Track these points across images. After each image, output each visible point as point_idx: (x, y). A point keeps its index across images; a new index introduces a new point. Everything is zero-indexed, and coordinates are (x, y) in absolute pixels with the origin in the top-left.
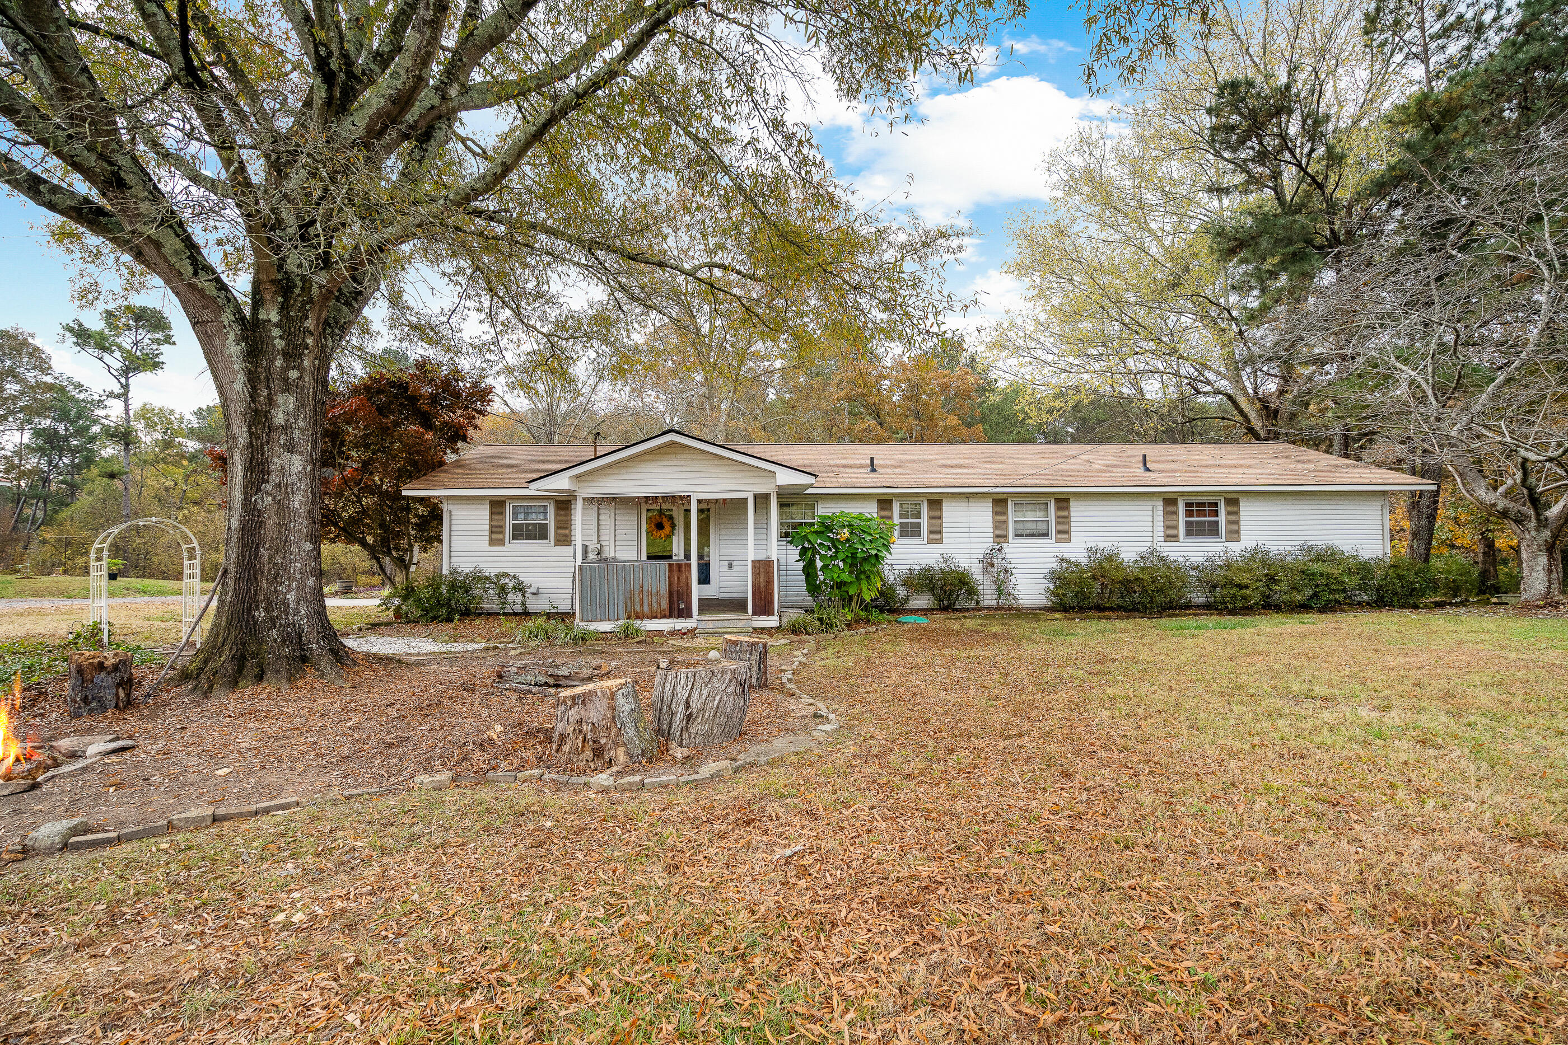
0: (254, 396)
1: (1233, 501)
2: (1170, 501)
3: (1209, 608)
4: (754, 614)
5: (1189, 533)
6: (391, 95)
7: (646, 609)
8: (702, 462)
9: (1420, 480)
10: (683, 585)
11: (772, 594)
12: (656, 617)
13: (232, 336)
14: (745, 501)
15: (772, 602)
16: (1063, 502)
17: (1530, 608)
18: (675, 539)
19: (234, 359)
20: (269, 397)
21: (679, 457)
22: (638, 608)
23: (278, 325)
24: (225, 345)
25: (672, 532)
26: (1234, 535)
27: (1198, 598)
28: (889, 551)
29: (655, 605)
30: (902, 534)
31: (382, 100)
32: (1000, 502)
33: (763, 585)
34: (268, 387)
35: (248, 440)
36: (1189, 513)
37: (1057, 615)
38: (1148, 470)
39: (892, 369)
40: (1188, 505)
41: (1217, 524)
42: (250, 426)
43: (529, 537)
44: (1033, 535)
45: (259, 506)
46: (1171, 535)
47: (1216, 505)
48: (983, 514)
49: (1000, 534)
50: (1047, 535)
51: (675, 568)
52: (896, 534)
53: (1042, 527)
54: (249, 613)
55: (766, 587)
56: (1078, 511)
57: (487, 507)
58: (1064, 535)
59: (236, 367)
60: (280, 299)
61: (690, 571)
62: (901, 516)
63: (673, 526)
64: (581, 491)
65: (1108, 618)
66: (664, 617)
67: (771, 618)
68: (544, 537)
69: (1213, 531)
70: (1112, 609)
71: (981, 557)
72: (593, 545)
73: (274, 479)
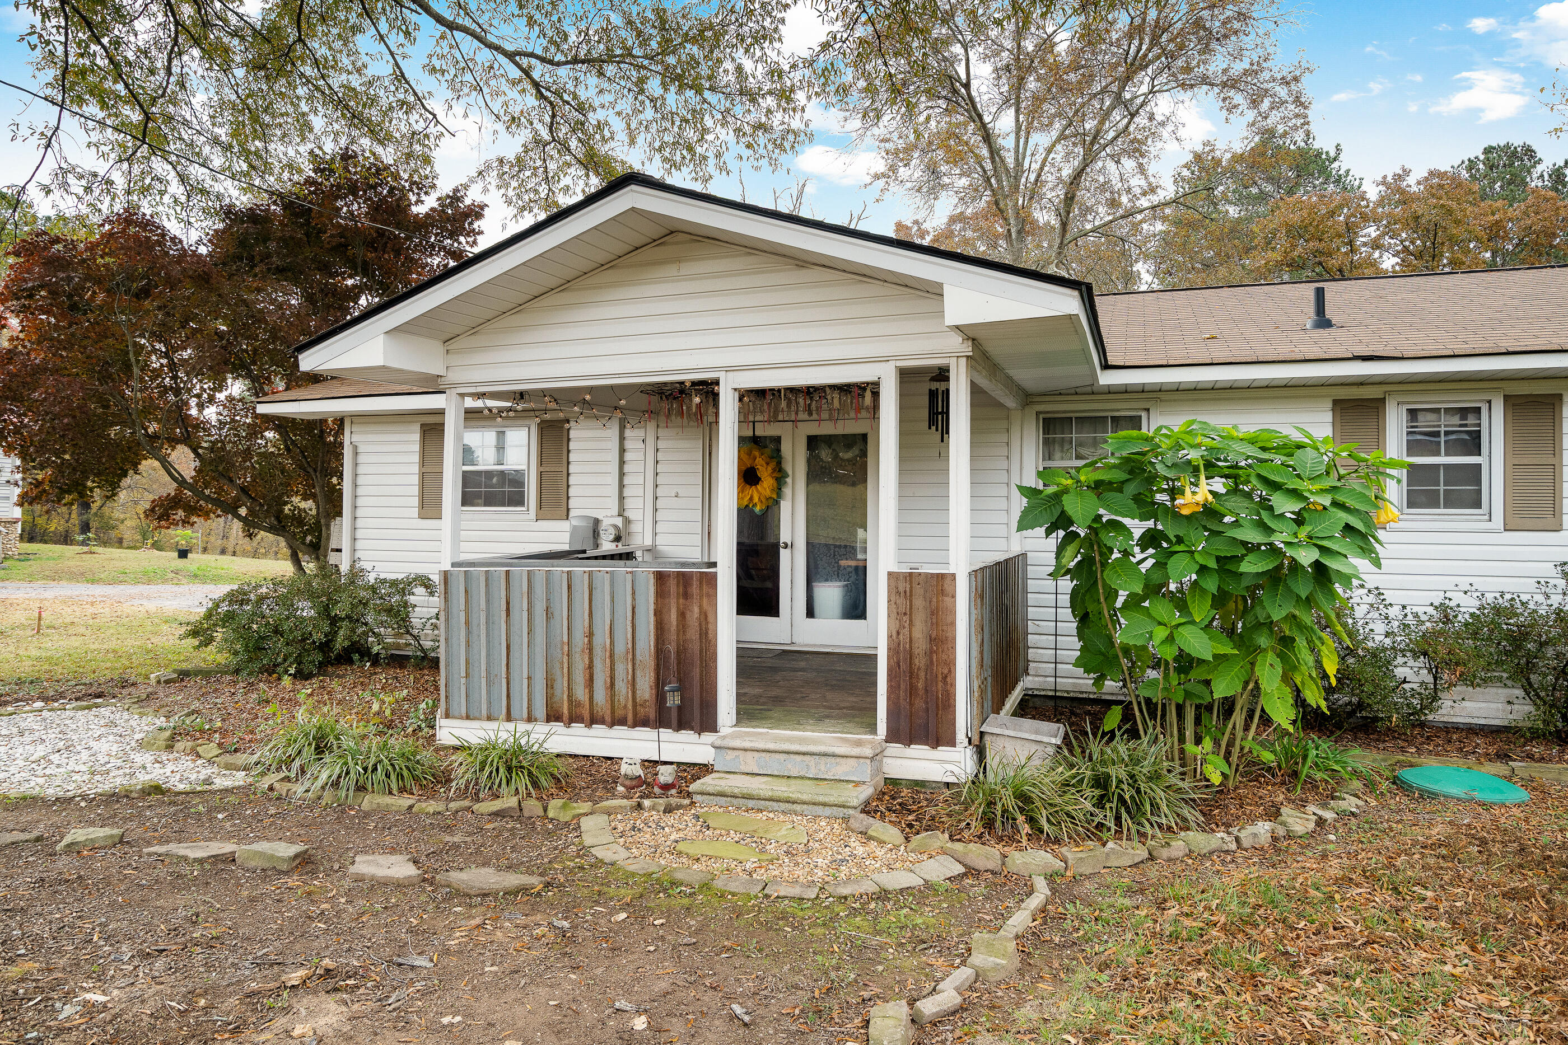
4: (893, 736)
7: (601, 696)
8: (759, 280)
10: (693, 634)
11: (948, 678)
12: (622, 722)
14: (873, 388)
15: (948, 703)
18: (785, 506)
21: (689, 268)
22: (581, 693)
25: (779, 490)
28: (1367, 550)
29: (622, 688)
30: (1414, 501)
33: (921, 645)
39: (1381, 202)
43: (491, 500)
51: (672, 586)
52: (1394, 491)
55: (930, 653)
57: (416, 436)
61: (713, 596)
62: (1413, 448)
63: (780, 477)
64: (453, 377)
66: (641, 722)
67: (943, 752)
68: (517, 499)
72: (610, 520)
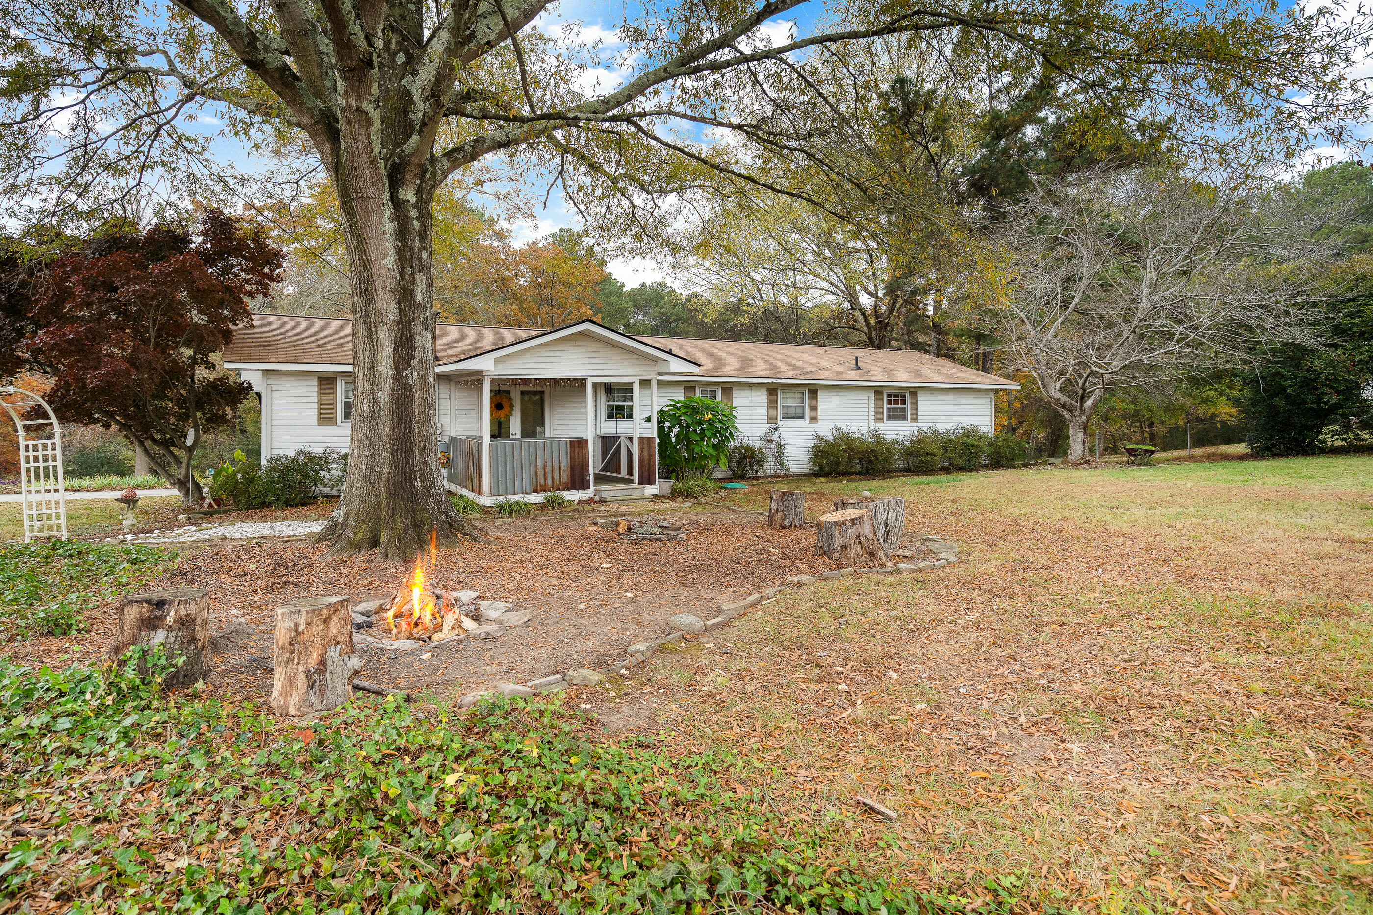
0: (402, 273)
1: (914, 392)
2: (878, 392)
3: (909, 471)
4: (640, 483)
5: (890, 417)
6: (525, 10)
7: (549, 482)
9: (1007, 381)
10: (582, 459)
11: (654, 466)
12: (558, 489)
13: (387, 214)
15: (654, 473)
16: (814, 391)
17: (1075, 465)
19: (387, 236)
20: (413, 276)
22: (542, 482)
23: (415, 206)
24: (381, 222)
25: (511, 412)
26: (915, 419)
27: (899, 464)
29: (557, 478)
31: (517, 12)
32: (772, 390)
33: (647, 458)
34: (412, 267)
35: (397, 317)
36: (889, 403)
37: (822, 480)
38: (859, 368)
40: (889, 396)
41: (904, 410)
42: (399, 303)
44: (793, 417)
45: (410, 381)
46: (879, 419)
47: (904, 396)
48: (761, 398)
49: (772, 415)
50: (802, 417)
51: (575, 444)
53: (799, 410)
54: (411, 483)
55: (649, 460)
56: (824, 399)
57: (316, 383)
58: (814, 419)
59: (389, 244)
60: (418, 182)
61: (587, 446)
63: (512, 407)
64: (492, 371)
65: (852, 481)
66: (566, 489)
67: (653, 486)
69: (903, 417)
70: (856, 474)
71: (762, 435)
73: (418, 355)
